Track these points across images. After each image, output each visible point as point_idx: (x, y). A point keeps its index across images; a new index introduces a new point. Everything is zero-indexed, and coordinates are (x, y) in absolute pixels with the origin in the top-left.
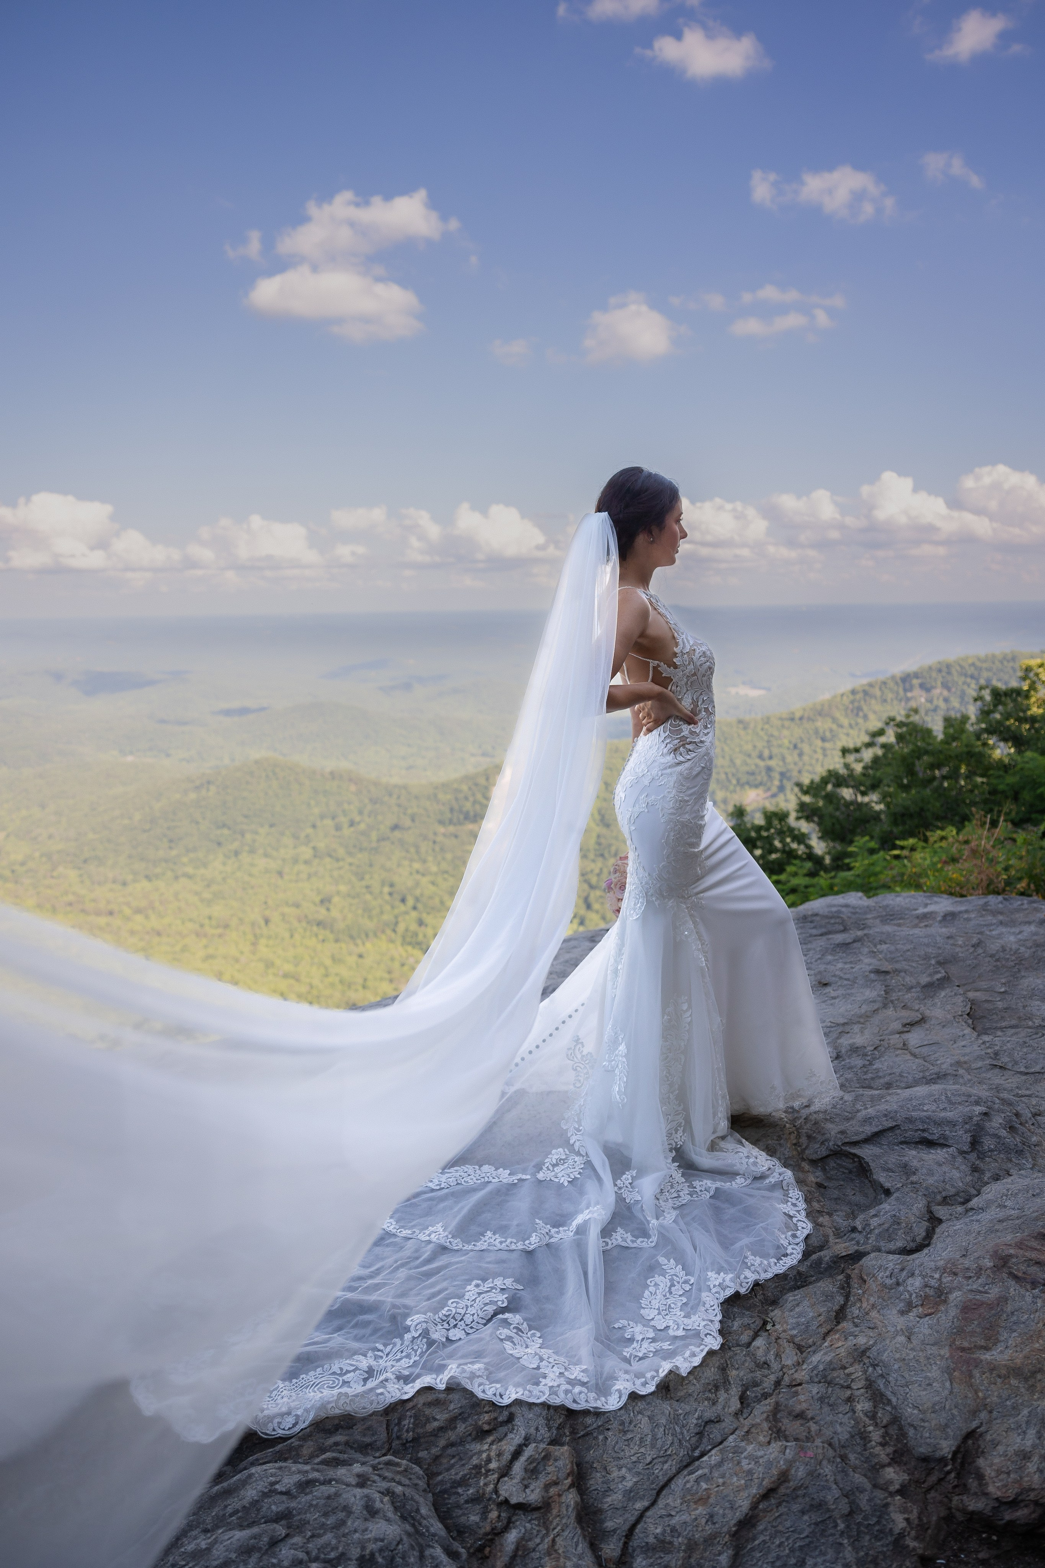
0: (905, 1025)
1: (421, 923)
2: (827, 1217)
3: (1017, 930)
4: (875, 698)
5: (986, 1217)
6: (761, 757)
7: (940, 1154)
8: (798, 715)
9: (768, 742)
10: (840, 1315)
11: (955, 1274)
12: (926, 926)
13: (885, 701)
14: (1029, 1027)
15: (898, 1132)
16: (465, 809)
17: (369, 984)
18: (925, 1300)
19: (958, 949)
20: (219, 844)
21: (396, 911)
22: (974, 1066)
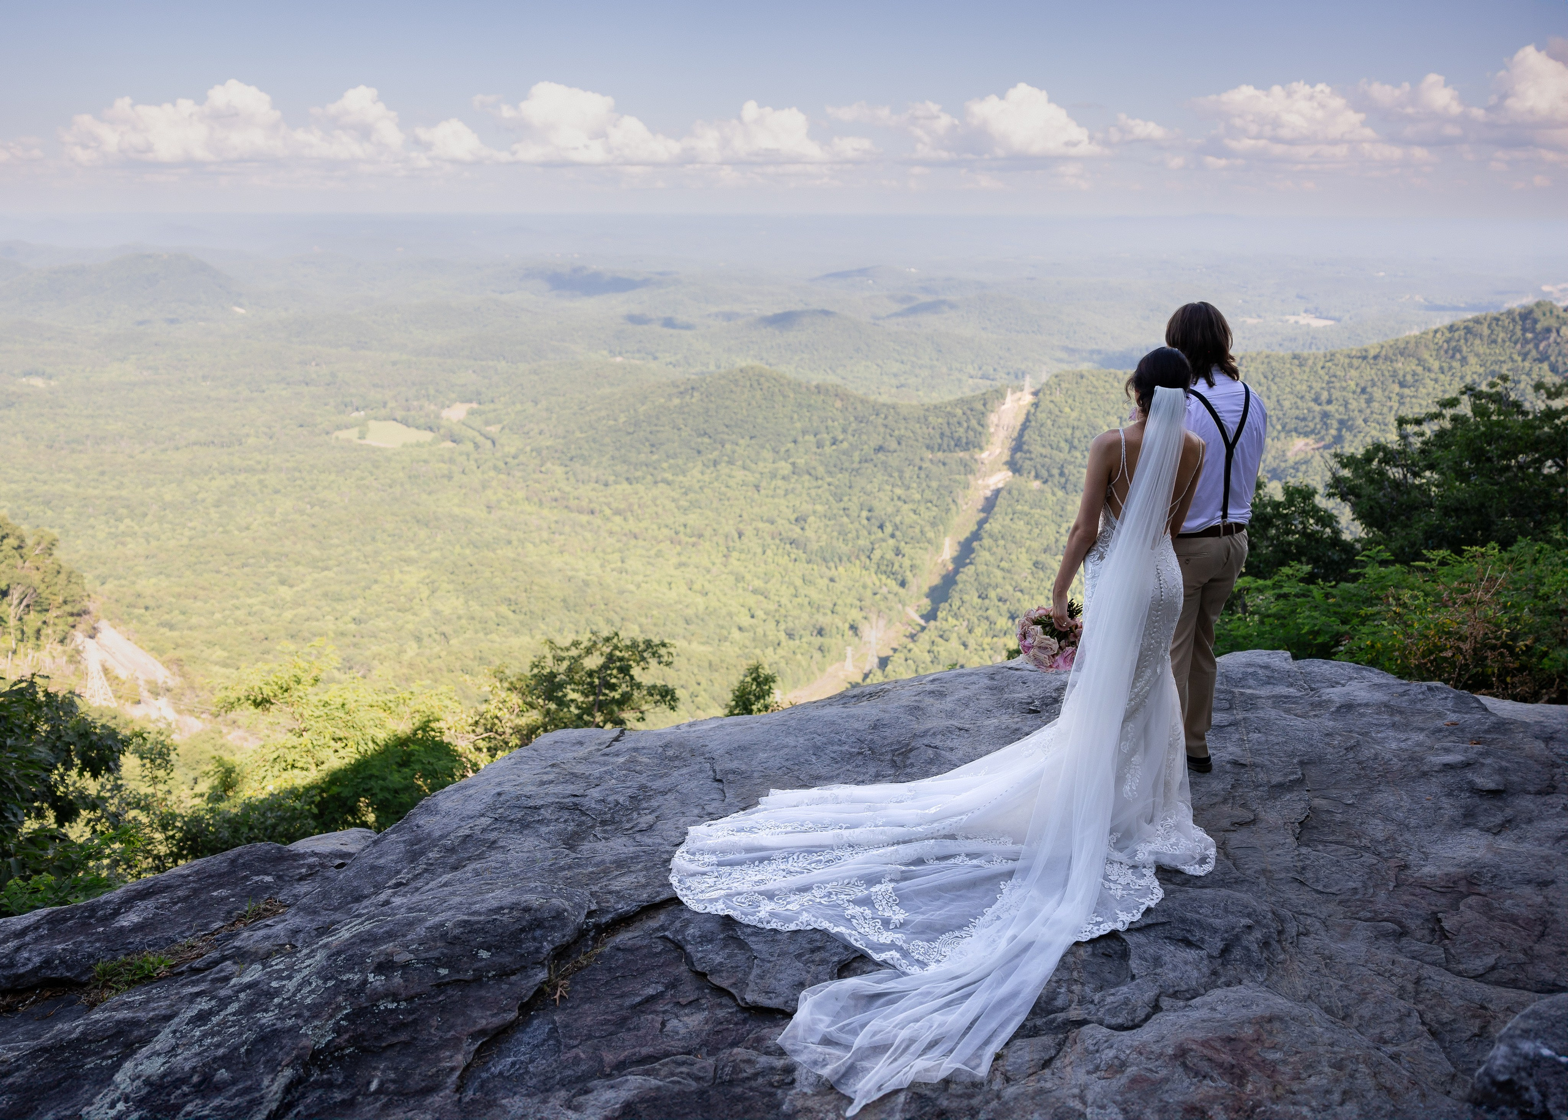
0: (1233, 824)
1: (898, 552)
2: (1080, 986)
3: (1403, 736)
4: (1481, 337)
5: (1195, 1015)
6: (1316, 400)
7: (1191, 954)
8: (1372, 353)
9: (1328, 383)
10: (1047, 1064)
11: (1141, 1054)
12: (1315, 716)
13: (1495, 342)
14: (1353, 846)
15: (1168, 927)
16: (956, 435)
17: (838, 608)
18: (1110, 1067)
19: (1330, 750)
20: (699, 452)
21: (873, 537)
22: (1277, 876)
